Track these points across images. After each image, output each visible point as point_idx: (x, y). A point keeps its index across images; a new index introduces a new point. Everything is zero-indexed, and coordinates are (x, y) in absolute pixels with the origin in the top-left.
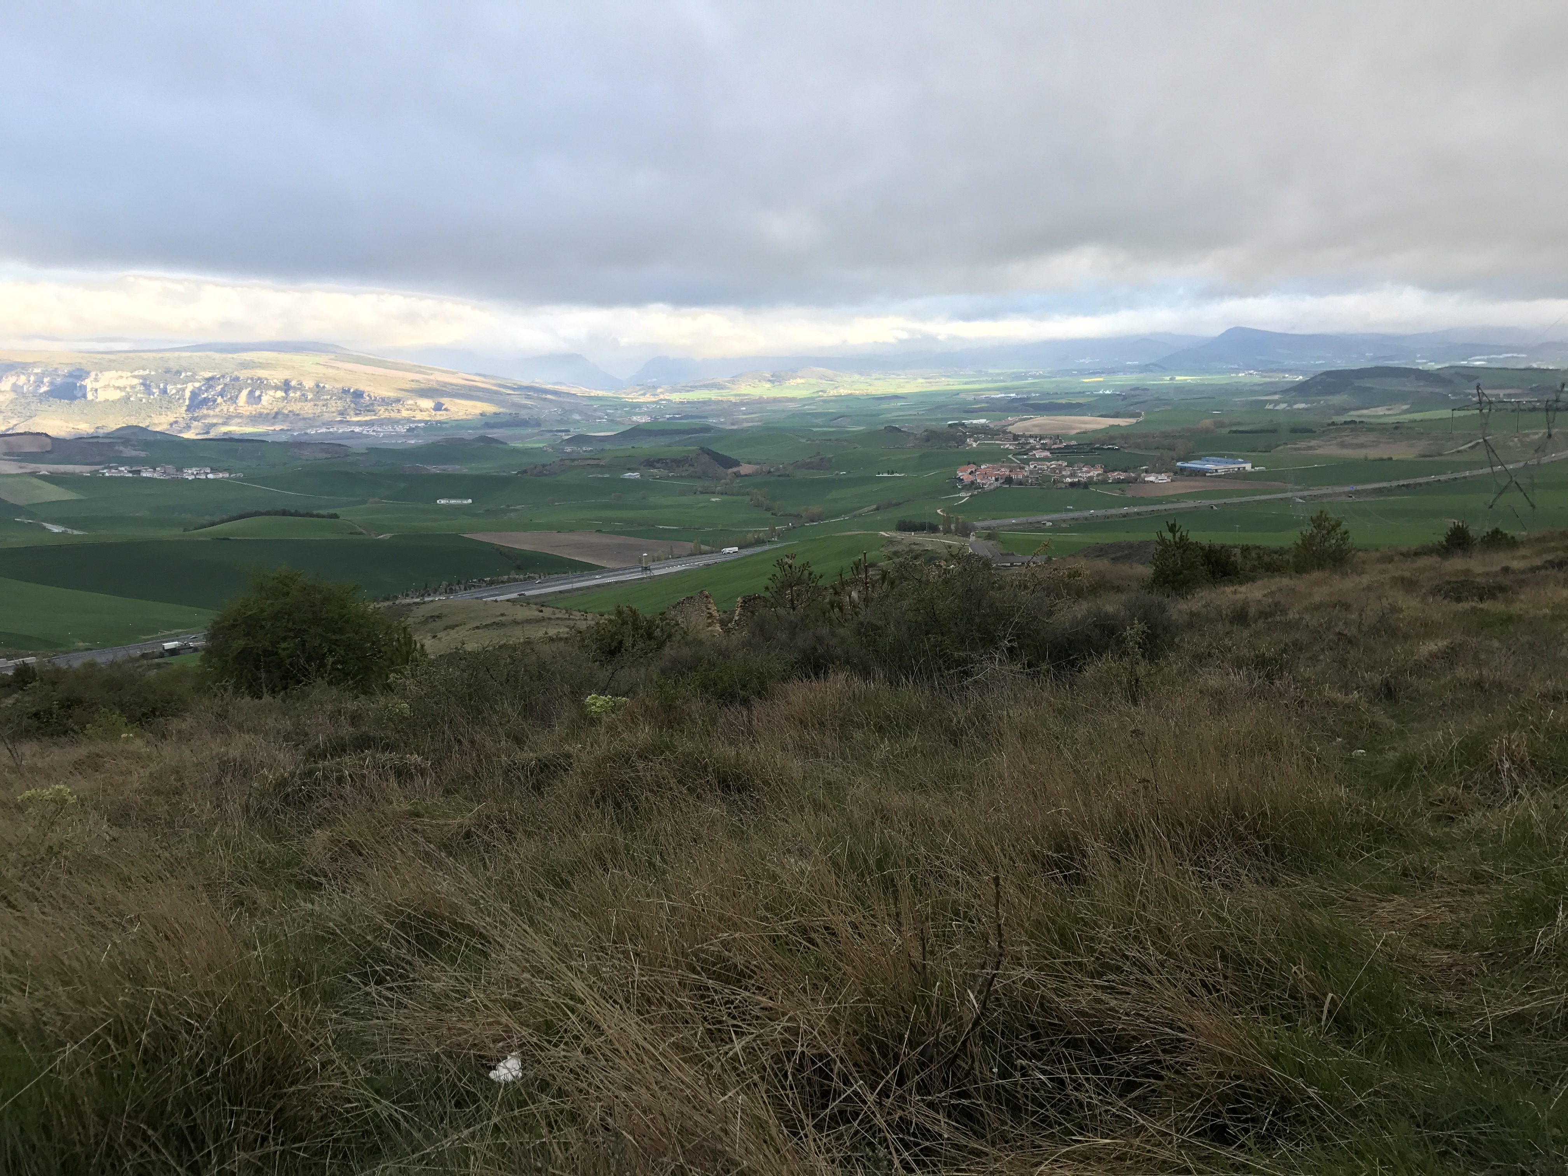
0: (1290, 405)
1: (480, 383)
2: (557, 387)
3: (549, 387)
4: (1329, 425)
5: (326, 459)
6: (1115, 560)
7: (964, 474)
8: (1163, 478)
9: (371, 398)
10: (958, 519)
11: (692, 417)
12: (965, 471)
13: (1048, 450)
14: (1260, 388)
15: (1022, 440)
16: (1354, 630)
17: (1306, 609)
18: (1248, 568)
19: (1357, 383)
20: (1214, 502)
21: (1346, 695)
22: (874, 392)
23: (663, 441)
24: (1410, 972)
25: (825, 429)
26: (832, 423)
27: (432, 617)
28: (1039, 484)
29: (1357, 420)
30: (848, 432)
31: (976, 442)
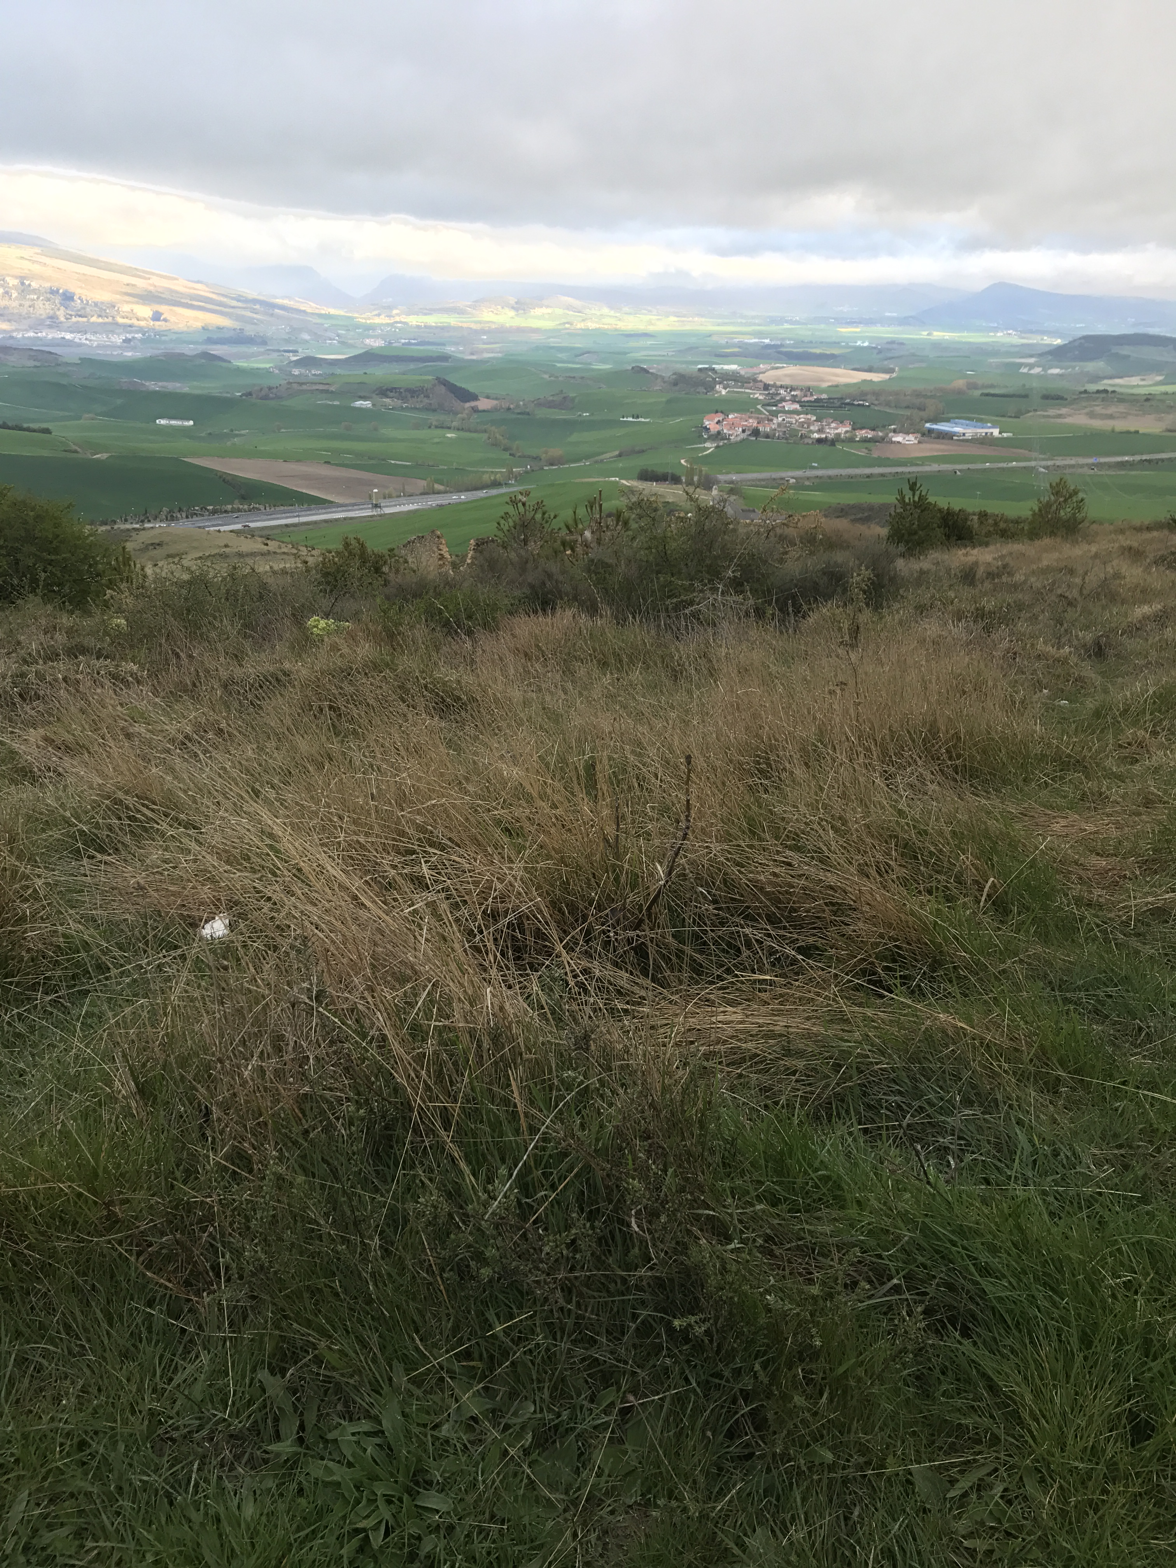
0: (1045, 370)
1: (202, 290)
2: (286, 302)
3: (279, 301)
4: (1081, 393)
5: (36, 367)
6: (854, 521)
7: (711, 423)
8: (911, 439)
9: (82, 301)
10: (701, 471)
11: (429, 343)
12: (712, 420)
13: (798, 402)
14: (1017, 349)
15: (772, 391)
16: (1075, 593)
17: (1033, 572)
18: (983, 532)
19: (1115, 349)
20: (958, 467)
21: (1058, 649)
22: (623, 328)
23: (397, 368)
24: (1070, 872)
25: (570, 365)
26: (577, 360)
27: (152, 544)
28: (787, 439)
29: (1110, 389)
30: (593, 370)
31: (725, 388)
